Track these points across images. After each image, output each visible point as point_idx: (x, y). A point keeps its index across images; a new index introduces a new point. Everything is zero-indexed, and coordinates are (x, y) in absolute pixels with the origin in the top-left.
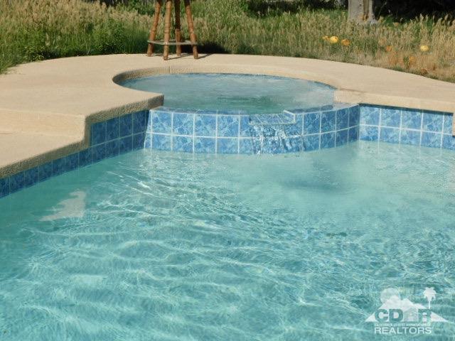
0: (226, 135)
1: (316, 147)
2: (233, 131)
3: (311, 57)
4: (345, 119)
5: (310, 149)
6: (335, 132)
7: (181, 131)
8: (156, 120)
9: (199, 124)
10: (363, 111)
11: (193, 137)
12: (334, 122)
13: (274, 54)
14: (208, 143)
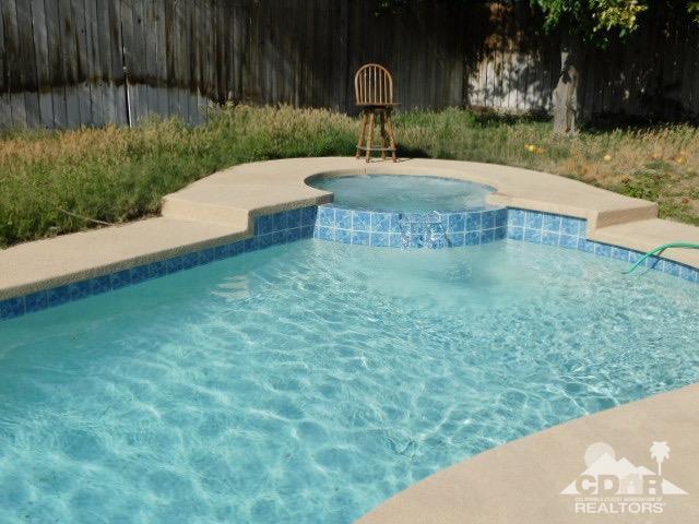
0: (379, 230)
1: (461, 243)
2: (384, 227)
3: (502, 163)
4: (491, 221)
5: (455, 245)
6: (480, 231)
7: (342, 225)
8: (322, 215)
9: (356, 219)
10: (511, 214)
11: (351, 231)
12: (479, 223)
13: (469, 160)
14: (363, 237)
